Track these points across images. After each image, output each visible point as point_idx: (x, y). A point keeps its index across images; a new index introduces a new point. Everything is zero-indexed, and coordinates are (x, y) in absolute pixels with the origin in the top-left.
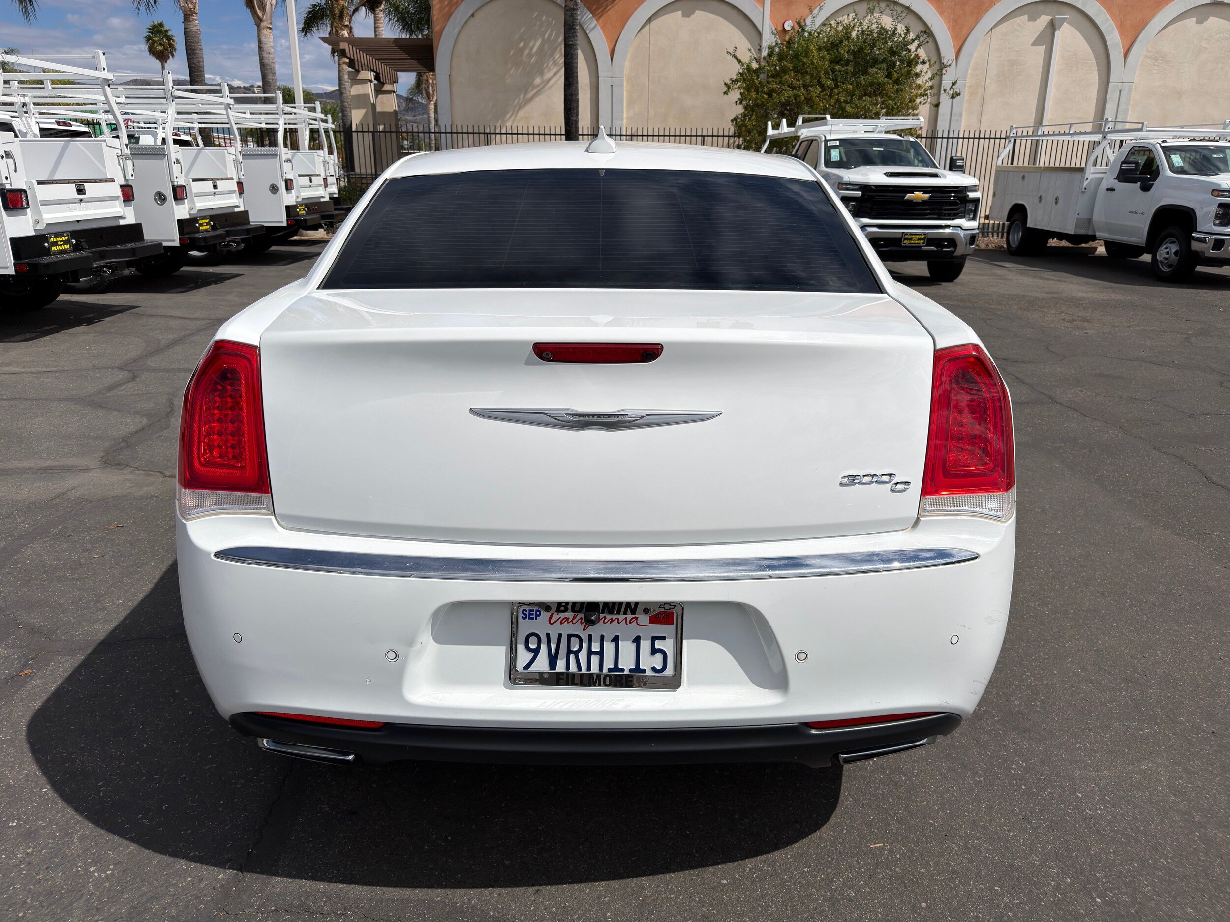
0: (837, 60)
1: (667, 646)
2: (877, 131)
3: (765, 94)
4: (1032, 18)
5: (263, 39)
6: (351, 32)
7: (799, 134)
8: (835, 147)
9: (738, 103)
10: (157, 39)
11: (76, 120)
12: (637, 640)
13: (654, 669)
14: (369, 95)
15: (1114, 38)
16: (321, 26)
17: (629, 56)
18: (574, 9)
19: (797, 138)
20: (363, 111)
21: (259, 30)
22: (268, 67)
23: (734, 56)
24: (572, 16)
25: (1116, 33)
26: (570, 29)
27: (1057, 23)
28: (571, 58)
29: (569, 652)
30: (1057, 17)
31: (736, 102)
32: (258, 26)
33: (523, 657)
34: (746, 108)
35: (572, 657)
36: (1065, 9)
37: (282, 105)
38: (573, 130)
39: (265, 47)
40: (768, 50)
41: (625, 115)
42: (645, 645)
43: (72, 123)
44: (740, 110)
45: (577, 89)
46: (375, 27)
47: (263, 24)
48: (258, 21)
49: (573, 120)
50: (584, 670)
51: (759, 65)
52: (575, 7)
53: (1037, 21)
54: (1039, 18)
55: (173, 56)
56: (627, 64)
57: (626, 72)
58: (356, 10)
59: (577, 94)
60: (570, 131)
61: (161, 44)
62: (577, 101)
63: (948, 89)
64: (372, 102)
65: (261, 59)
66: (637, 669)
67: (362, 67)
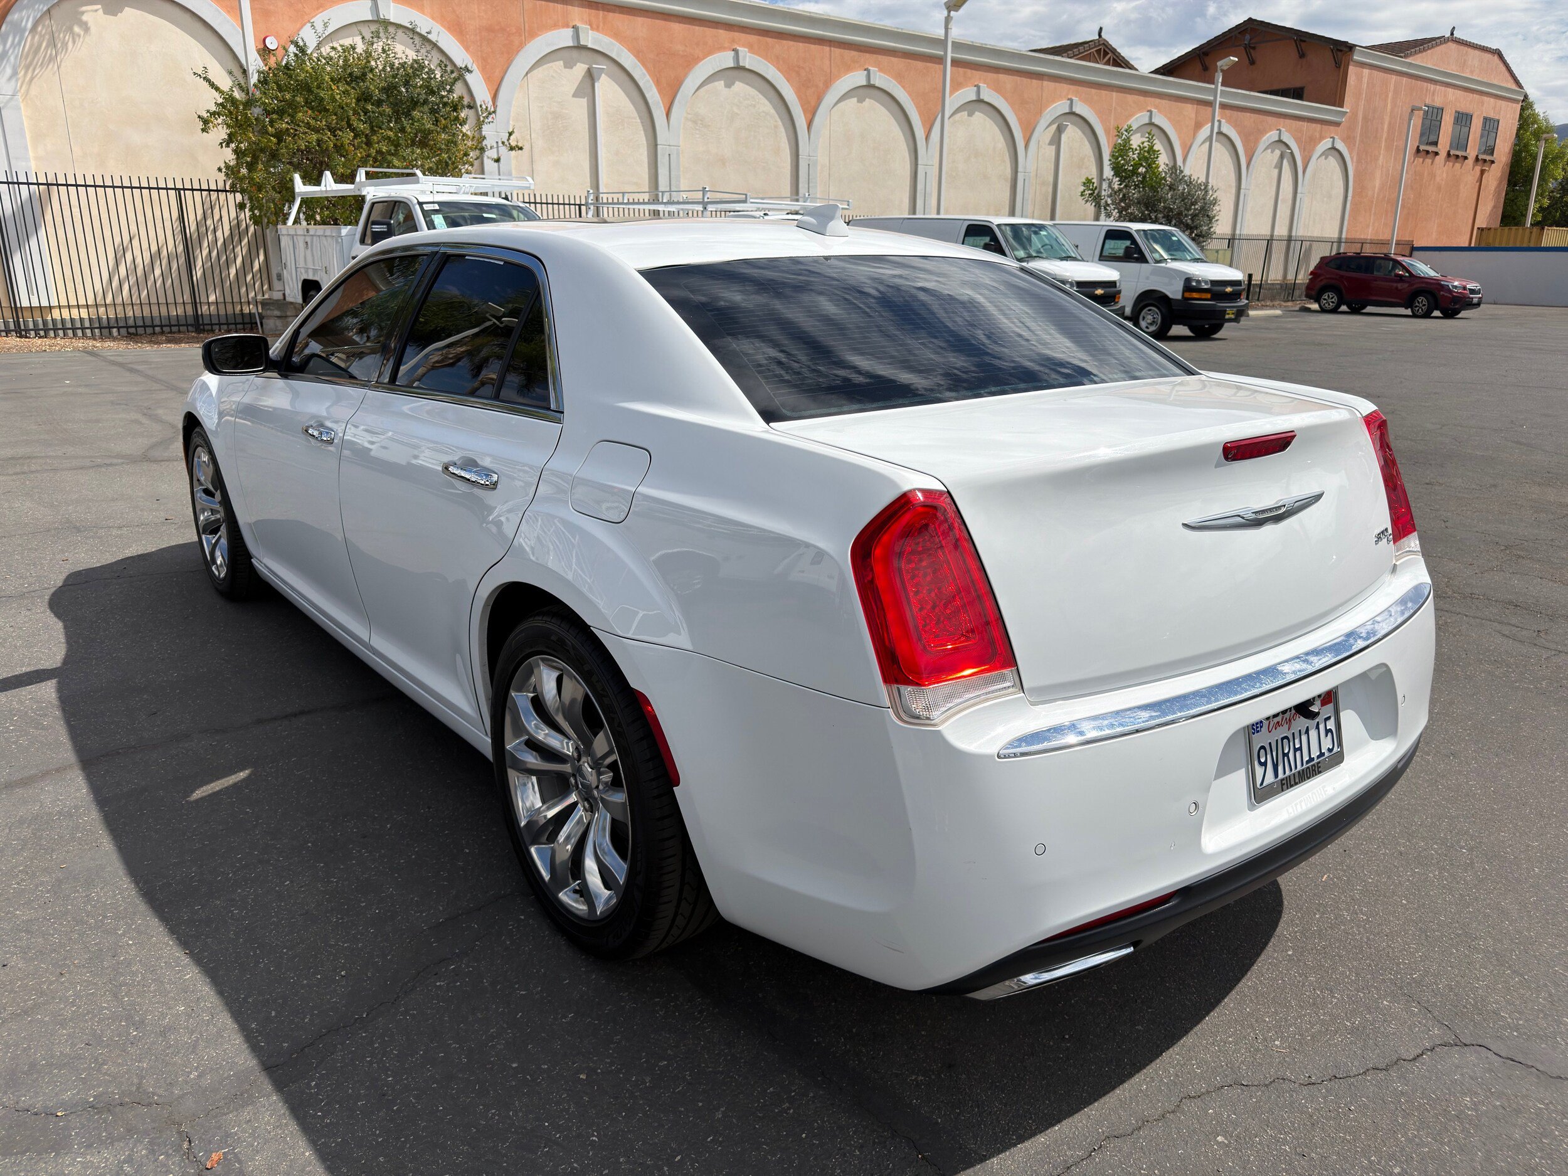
0: (365, 97)
2: (462, 191)
3: (272, 136)
4: (569, 65)
7: (363, 194)
8: (436, 212)
9: (224, 145)
15: (653, 95)
19: (360, 200)
23: (206, 79)
25: (655, 90)
27: (595, 75)
30: (594, 66)
31: (221, 144)
34: (236, 151)
36: (600, 58)
40: (259, 76)
44: (228, 155)
51: (248, 94)
53: (575, 68)
54: (575, 65)
63: (506, 141)
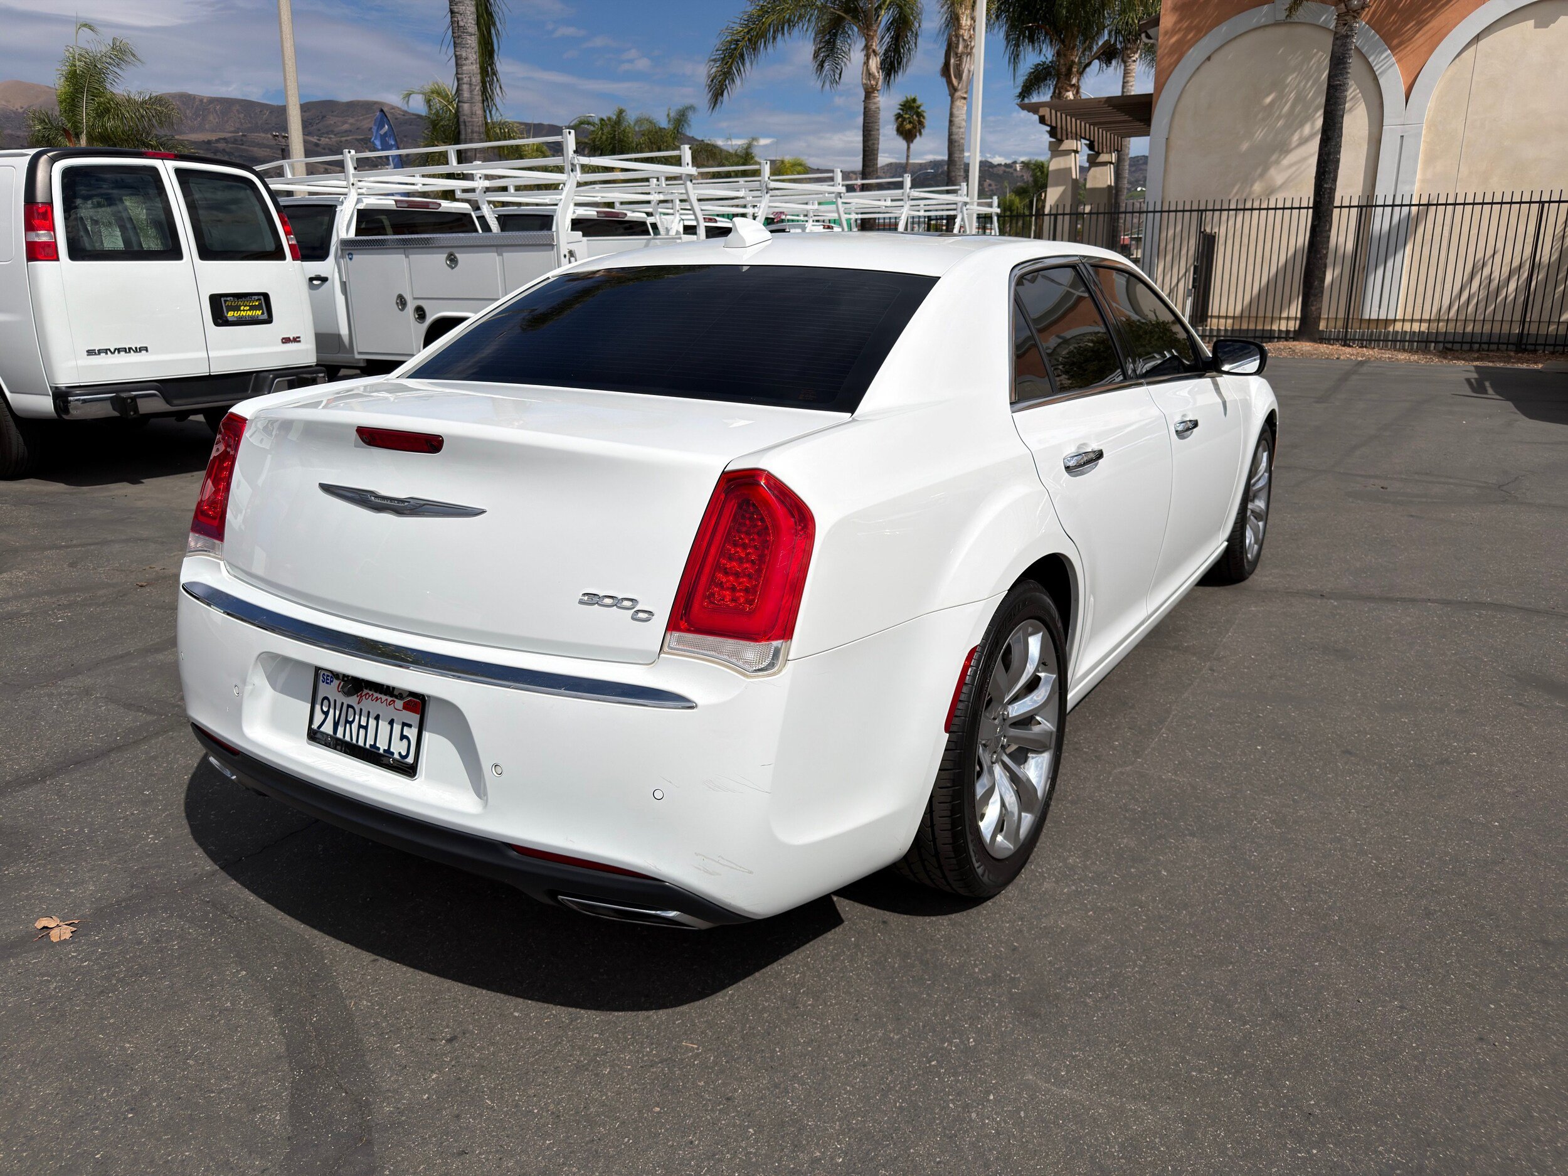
1: (412, 733)
5: (955, 112)
6: (1078, 92)
10: (907, 116)
11: (723, 216)
12: (391, 723)
13: (400, 753)
14: (1070, 169)
16: (1042, 89)
17: (1435, 93)
18: (1347, 36)
20: (1061, 189)
21: (952, 102)
22: (956, 144)
24: (1344, 45)
26: (1338, 64)
28: (1336, 103)
29: (347, 721)
32: (952, 96)
33: (319, 717)
35: (348, 725)
37: (908, 190)
38: (1325, 201)
39: (956, 120)
41: (1419, 176)
42: (397, 728)
43: (718, 218)
45: (1338, 146)
46: (1124, 83)
47: (958, 94)
48: (953, 90)
49: (1326, 188)
50: (354, 741)
52: (1349, 33)
55: (920, 134)
56: (1431, 104)
57: (1428, 115)
58: (1089, 64)
59: (1339, 152)
60: (1320, 202)
61: (910, 122)
62: (1338, 161)
64: (1074, 177)
65: (950, 134)
66: (388, 751)
67: (1067, 135)
